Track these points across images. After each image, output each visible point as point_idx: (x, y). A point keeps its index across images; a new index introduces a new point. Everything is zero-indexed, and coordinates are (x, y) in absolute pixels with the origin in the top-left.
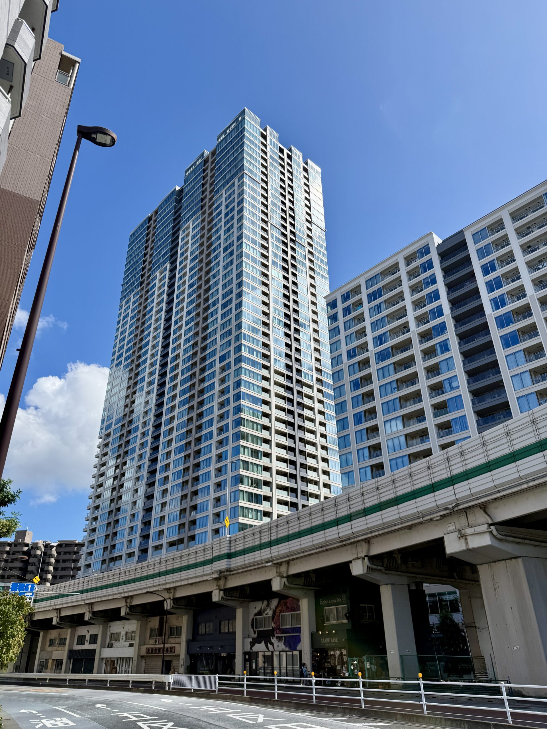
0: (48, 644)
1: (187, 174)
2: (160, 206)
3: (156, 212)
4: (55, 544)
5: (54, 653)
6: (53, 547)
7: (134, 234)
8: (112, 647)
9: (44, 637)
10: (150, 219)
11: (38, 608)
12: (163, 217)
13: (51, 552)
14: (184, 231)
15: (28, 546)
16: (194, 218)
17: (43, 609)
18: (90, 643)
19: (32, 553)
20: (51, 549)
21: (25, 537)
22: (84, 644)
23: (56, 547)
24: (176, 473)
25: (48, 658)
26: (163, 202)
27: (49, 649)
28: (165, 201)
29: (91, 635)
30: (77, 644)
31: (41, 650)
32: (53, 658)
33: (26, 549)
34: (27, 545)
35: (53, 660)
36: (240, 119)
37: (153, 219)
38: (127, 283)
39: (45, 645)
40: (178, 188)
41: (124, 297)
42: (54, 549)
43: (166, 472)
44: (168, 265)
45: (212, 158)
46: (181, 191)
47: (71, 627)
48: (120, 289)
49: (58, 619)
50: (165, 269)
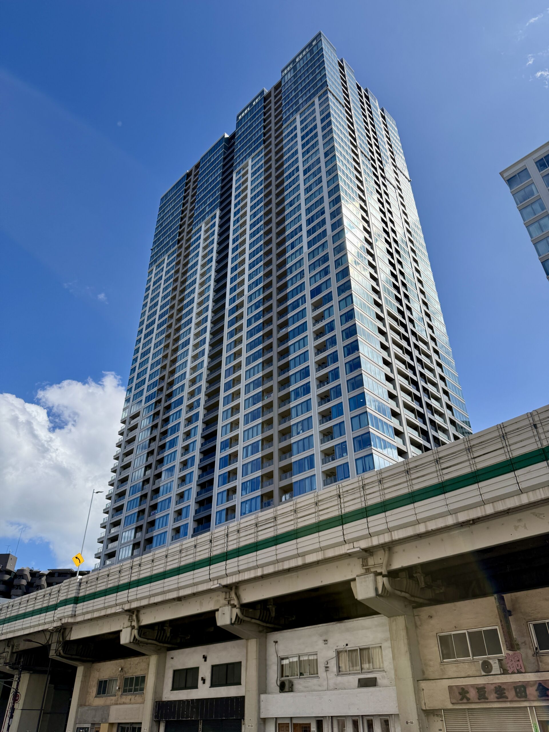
0: (94, 690)
1: (240, 118)
2: (202, 158)
3: (197, 167)
4: (47, 572)
5: (114, 710)
6: (43, 575)
7: (166, 196)
8: (292, 691)
9: (86, 677)
10: (188, 175)
11: (83, 614)
12: (208, 168)
13: (40, 582)
14: (238, 173)
15: (10, 575)
16: (253, 155)
17: (96, 615)
18: (212, 685)
19: (16, 582)
20: (40, 579)
21: (6, 563)
22: (196, 687)
23: (47, 575)
24: (250, 448)
25: (97, 720)
26: (207, 154)
27: (100, 702)
28: (209, 152)
29: (213, 667)
30: (174, 689)
31: (81, 705)
32: (112, 720)
33: (7, 577)
34: (9, 572)
35: (112, 725)
36: (314, 43)
37: (193, 174)
38: (158, 246)
39: (87, 693)
40: (227, 136)
41: (155, 261)
42: (44, 579)
43: (230, 448)
44: (218, 212)
45: (275, 92)
46: (233, 136)
47: (158, 651)
48: (149, 254)
49: (135, 632)
50: (214, 217)
